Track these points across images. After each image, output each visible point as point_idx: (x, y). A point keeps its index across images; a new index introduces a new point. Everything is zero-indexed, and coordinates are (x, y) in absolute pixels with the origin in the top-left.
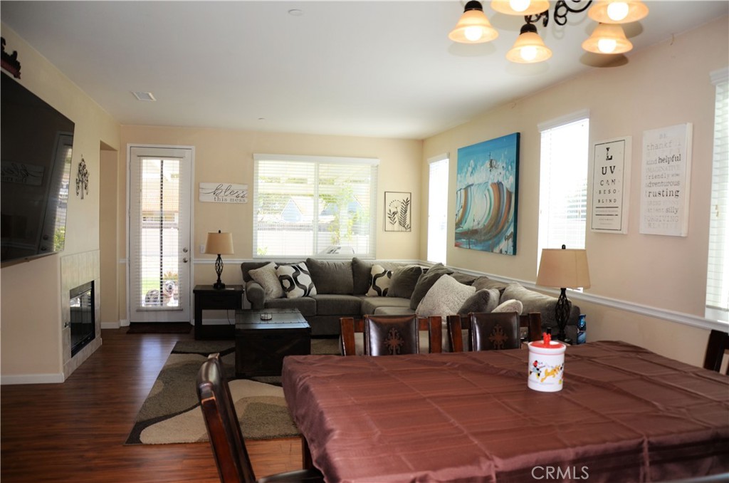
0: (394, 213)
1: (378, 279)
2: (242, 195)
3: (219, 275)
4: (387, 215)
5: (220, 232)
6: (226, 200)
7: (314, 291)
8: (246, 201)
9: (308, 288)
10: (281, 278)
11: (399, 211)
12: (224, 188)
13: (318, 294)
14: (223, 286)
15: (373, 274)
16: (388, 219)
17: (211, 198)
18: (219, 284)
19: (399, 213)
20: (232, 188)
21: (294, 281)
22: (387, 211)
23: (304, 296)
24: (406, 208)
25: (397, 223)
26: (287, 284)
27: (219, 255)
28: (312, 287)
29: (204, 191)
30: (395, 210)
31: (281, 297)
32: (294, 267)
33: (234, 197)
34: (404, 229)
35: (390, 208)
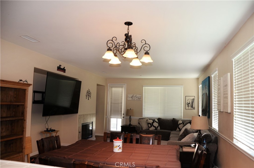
0: (189, 103)
1: (180, 125)
2: (139, 98)
3: (130, 122)
4: (186, 104)
5: (130, 109)
6: (135, 99)
7: (159, 128)
8: (141, 100)
9: (156, 127)
10: (148, 124)
11: (191, 102)
12: (134, 96)
13: (160, 129)
14: (131, 125)
15: (179, 123)
16: (187, 105)
17: (131, 99)
18: (130, 125)
19: (191, 103)
20: (137, 96)
21: (152, 125)
22: (187, 103)
23: (155, 130)
24: (193, 101)
25: (190, 106)
26: (150, 125)
27: (130, 116)
28: (158, 127)
29: (129, 97)
30: (189, 102)
31: (148, 129)
32: (153, 120)
33: (137, 99)
34: (193, 109)
35: (187, 101)
